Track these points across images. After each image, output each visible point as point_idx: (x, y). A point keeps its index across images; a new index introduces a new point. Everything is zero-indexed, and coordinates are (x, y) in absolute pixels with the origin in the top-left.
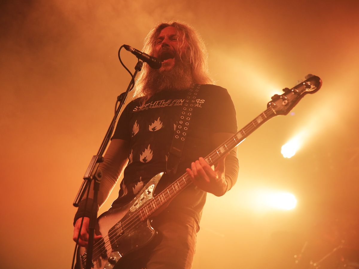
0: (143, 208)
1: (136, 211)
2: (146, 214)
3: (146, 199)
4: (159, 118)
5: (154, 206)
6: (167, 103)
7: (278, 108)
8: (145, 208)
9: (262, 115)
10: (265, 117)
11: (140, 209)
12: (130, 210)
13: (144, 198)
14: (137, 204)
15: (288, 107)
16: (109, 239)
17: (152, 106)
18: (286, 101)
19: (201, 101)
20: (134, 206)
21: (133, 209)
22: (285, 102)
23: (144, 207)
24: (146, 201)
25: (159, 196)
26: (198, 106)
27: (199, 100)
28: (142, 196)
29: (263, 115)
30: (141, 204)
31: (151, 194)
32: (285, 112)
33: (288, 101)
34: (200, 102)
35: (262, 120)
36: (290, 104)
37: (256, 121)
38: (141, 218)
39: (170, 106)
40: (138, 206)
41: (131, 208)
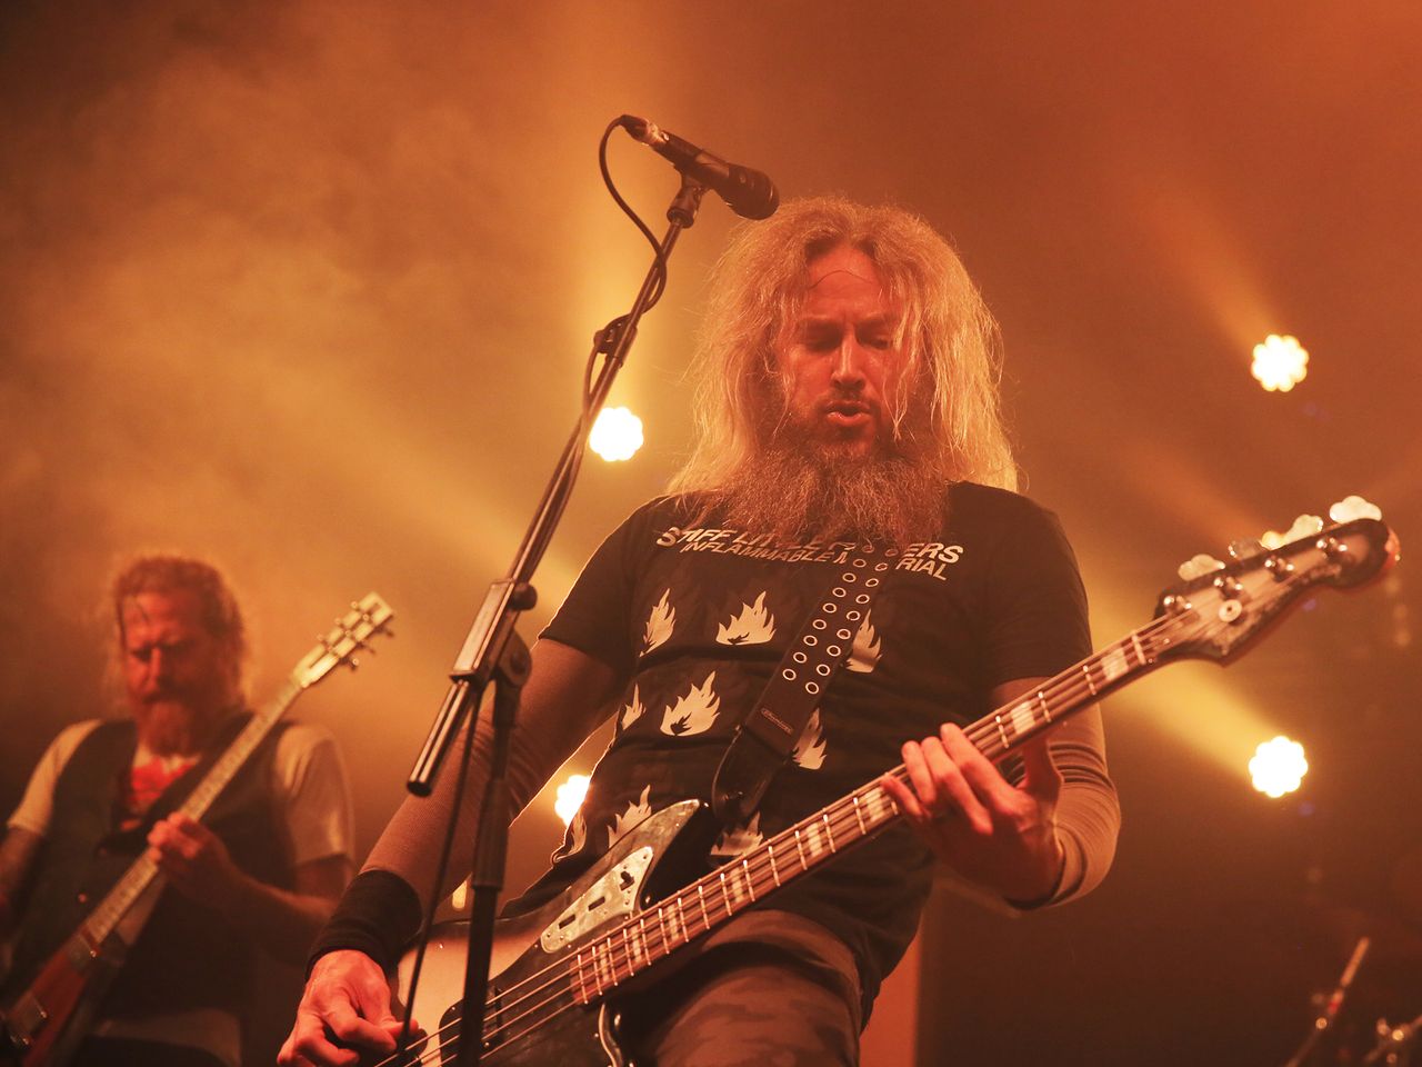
0: (591, 947)
1: (564, 951)
2: (601, 977)
3: (612, 907)
4: (764, 594)
5: (637, 952)
6: (808, 550)
7: (1200, 625)
8: (601, 947)
9: (1129, 646)
10: (1136, 658)
11: (579, 950)
12: (539, 942)
13: (602, 900)
14: (572, 918)
15: (1239, 632)
16: (439, 1051)
17: (744, 546)
18: (1237, 607)
19: (947, 551)
20: (562, 925)
21: (553, 937)
22: (1230, 609)
23: (597, 945)
24: (610, 915)
25: (664, 908)
26: (930, 573)
27: (941, 546)
28: (598, 890)
29: (1133, 649)
30: (587, 927)
31: (634, 889)
32: (1225, 652)
33: (1243, 604)
34: (941, 557)
35: (1125, 669)
36: (1248, 623)
37: (1100, 668)
38: (577, 991)
39: (816, 560)
40: (573, 932)
41: (544, 933)
